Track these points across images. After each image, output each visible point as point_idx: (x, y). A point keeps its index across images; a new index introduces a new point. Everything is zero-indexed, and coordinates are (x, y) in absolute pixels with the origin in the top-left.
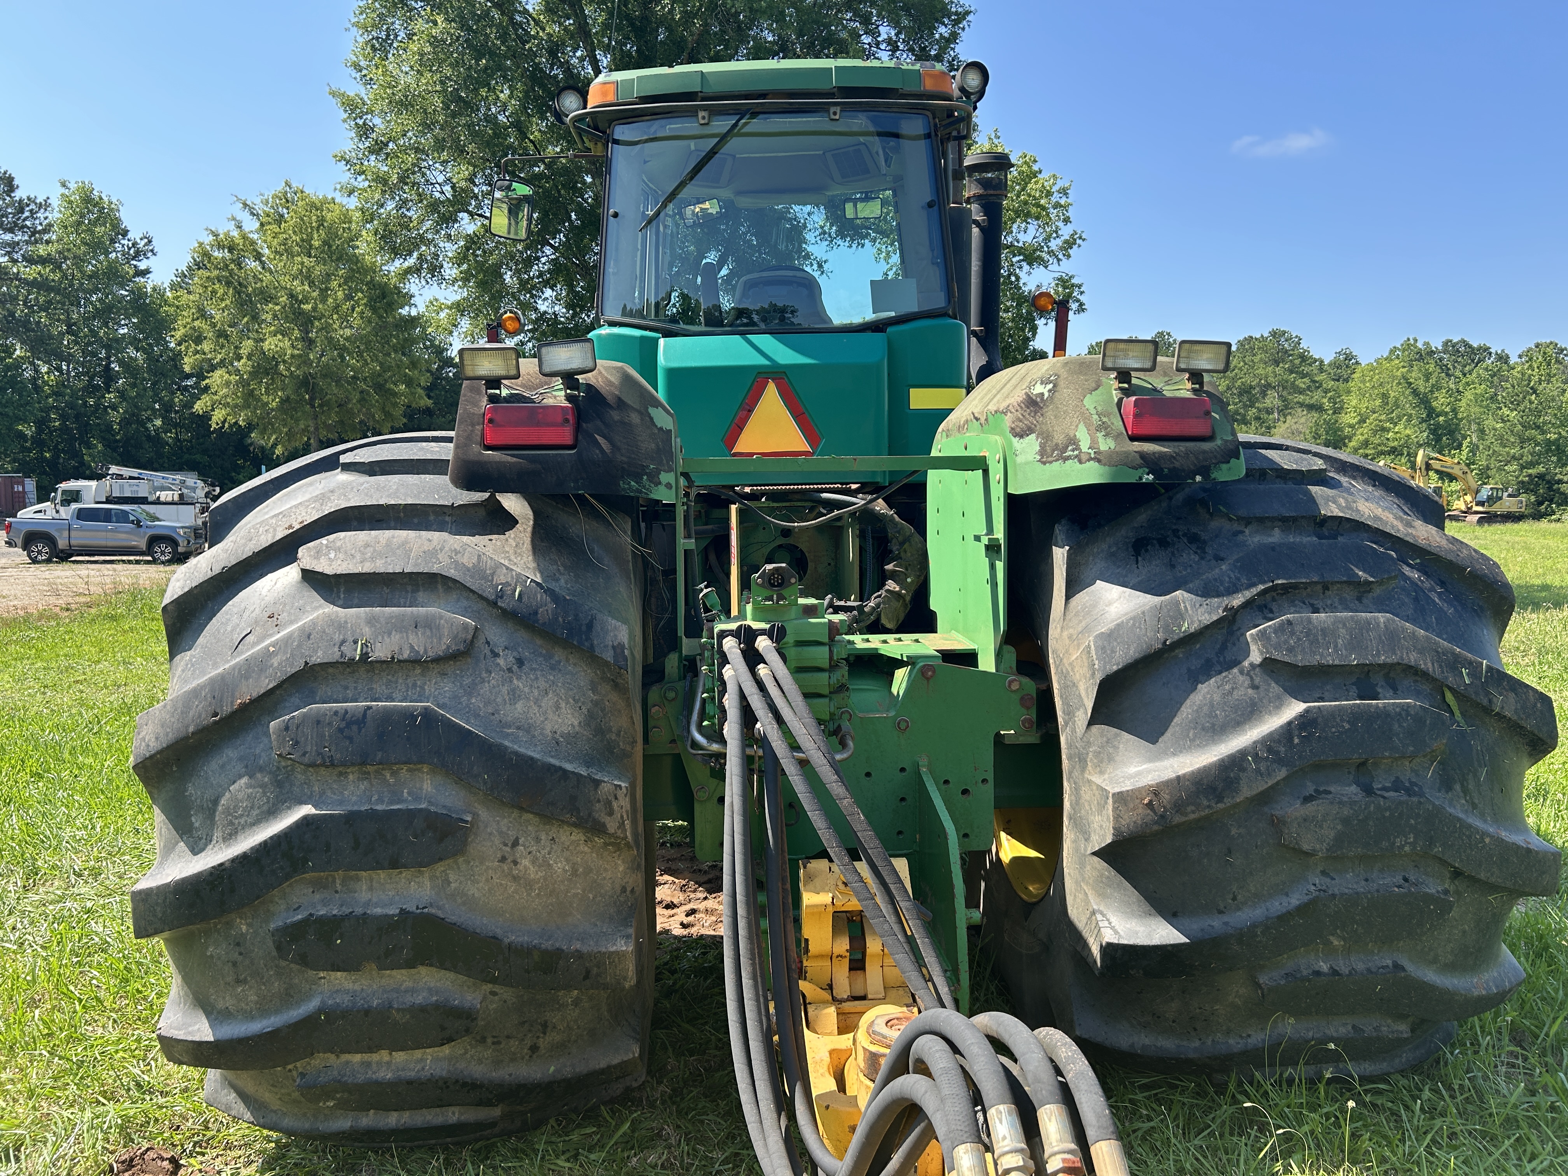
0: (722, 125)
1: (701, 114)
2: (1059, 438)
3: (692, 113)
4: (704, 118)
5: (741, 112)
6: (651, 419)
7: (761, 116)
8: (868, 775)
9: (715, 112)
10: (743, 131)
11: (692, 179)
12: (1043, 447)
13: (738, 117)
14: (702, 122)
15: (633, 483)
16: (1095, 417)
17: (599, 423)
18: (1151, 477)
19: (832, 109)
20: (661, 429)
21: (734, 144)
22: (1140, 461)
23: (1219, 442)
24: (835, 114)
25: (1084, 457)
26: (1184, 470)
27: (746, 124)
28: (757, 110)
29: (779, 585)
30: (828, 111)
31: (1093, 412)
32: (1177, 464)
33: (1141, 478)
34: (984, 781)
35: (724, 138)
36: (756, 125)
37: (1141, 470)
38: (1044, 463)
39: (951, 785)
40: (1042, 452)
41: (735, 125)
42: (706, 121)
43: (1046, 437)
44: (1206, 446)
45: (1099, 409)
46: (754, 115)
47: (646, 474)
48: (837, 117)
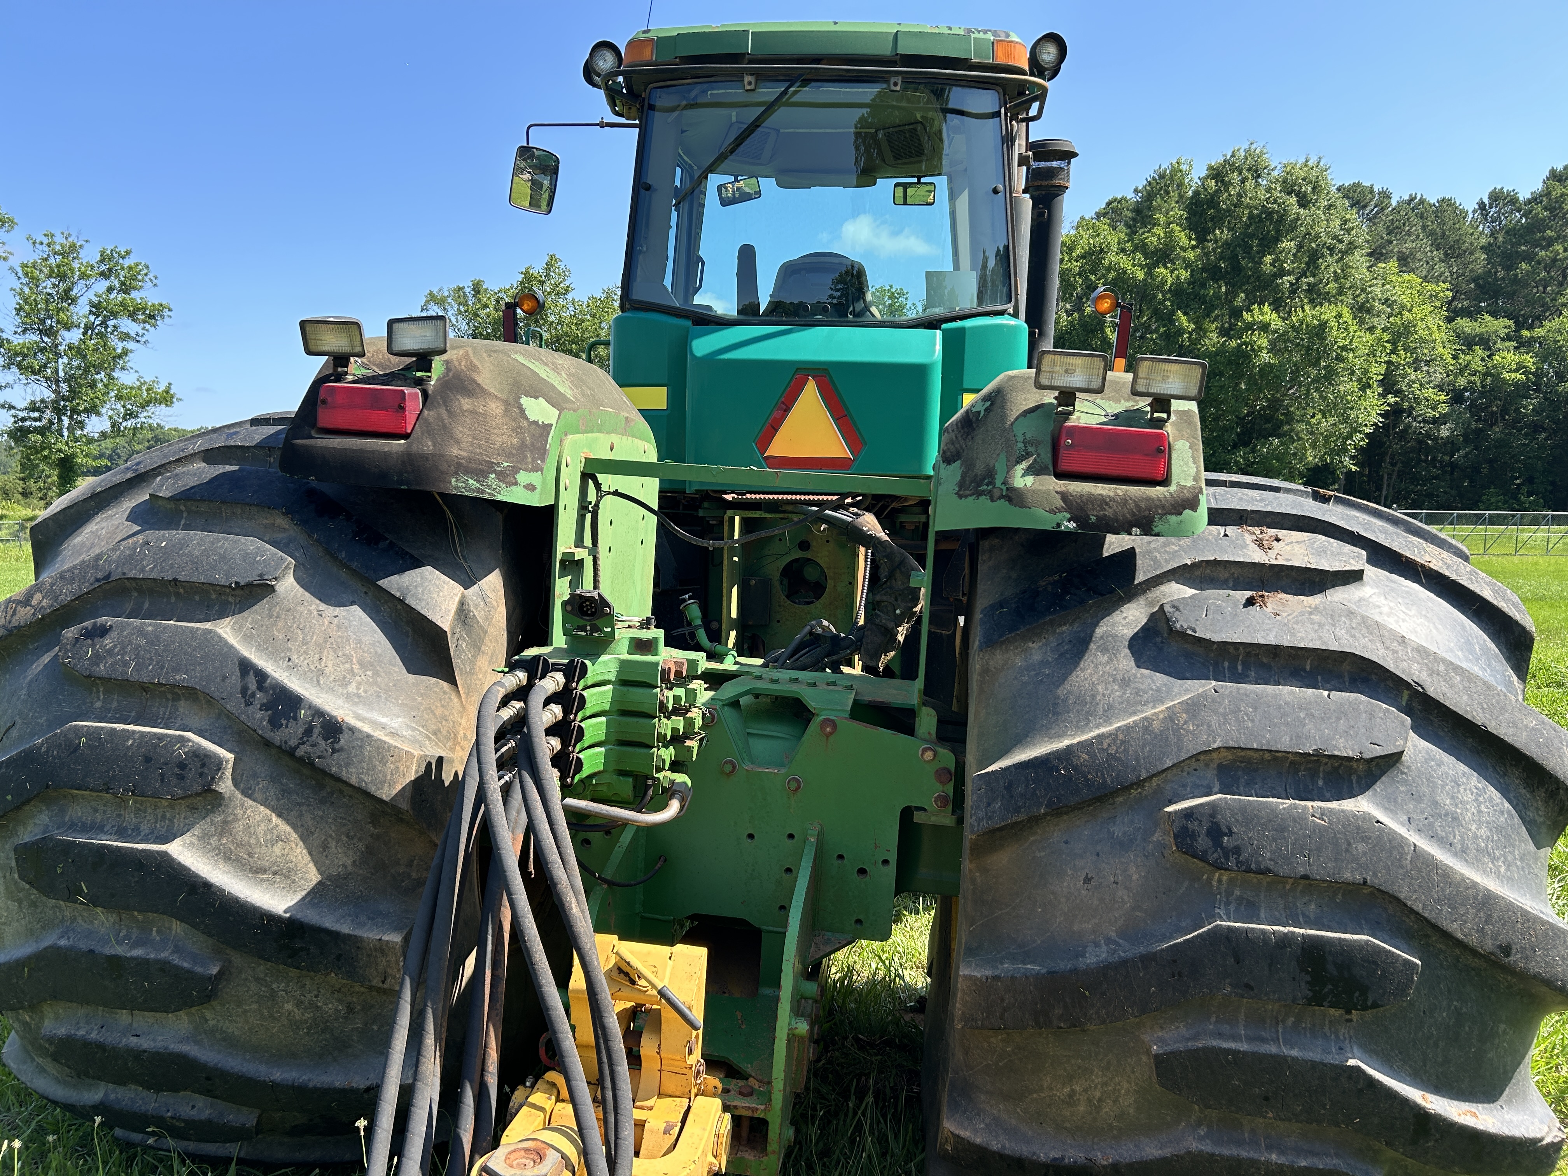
0: (770, 92)
1: (747, 78)
2: (980, 468)
3: (738, 76)
4: (750, 83)
5: (791, 79)
6: (522, 411)
7: (813, 84)
8: (751, 836)
9: (762, 77)
10: (792, 100)
11: (732, 151)
12: (964, 476)
13: (787, 84)
14: (748, 88)
15: (471, 481)
16: (1021, 445)
17: (443, 411)
18: (1072, 525)
19: (892, 80)
20: (535, 423)
21: (781, 114)
22: (1060, 503)
23: (1173, 488)
24: (895, 84)
25: (997, 493)
26: (1117, 520)
27: (796, 92)
28: (808, 77)
29: (593, 614)
30: (887, 81)
31: (1020, 438)
32: (1109, 512)
33: (1059, 525)
34: (886, 862)
35: (770, 107)
36: (808, 93)
37: (1060, 516)
38: (960, 497)
39: (846, 861)
40: (962, 485)
41: (785, 92)
42: (752, 87)
43: (969, 466)
44: (1157, 492)
45: (1028, 436)
46: (806, 82)
47: (495, 472)
48: (898, 88)
